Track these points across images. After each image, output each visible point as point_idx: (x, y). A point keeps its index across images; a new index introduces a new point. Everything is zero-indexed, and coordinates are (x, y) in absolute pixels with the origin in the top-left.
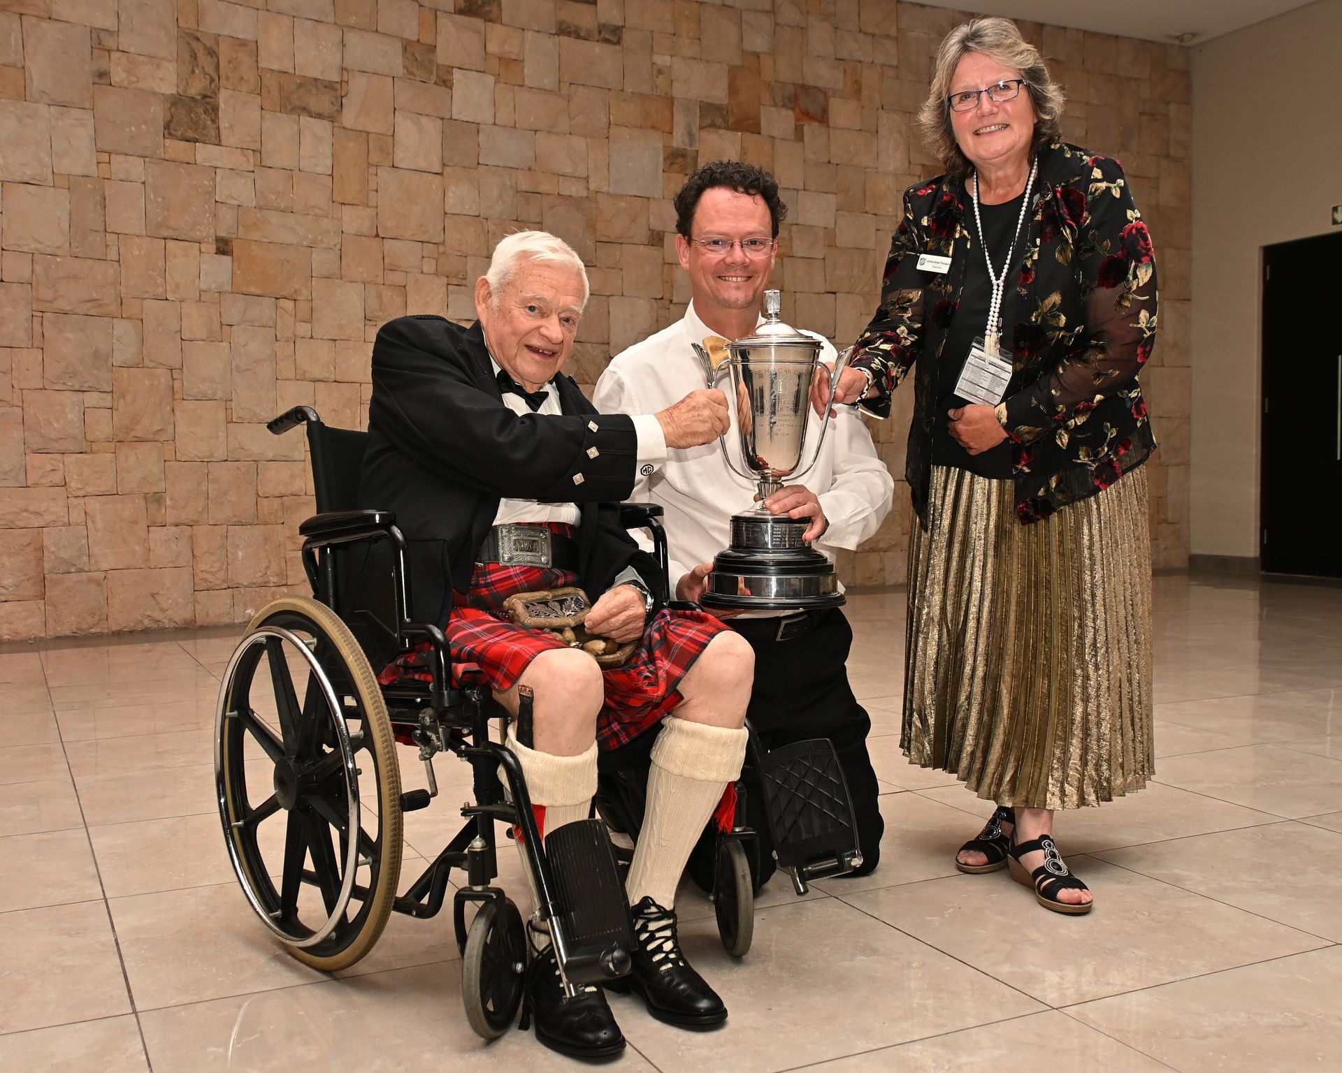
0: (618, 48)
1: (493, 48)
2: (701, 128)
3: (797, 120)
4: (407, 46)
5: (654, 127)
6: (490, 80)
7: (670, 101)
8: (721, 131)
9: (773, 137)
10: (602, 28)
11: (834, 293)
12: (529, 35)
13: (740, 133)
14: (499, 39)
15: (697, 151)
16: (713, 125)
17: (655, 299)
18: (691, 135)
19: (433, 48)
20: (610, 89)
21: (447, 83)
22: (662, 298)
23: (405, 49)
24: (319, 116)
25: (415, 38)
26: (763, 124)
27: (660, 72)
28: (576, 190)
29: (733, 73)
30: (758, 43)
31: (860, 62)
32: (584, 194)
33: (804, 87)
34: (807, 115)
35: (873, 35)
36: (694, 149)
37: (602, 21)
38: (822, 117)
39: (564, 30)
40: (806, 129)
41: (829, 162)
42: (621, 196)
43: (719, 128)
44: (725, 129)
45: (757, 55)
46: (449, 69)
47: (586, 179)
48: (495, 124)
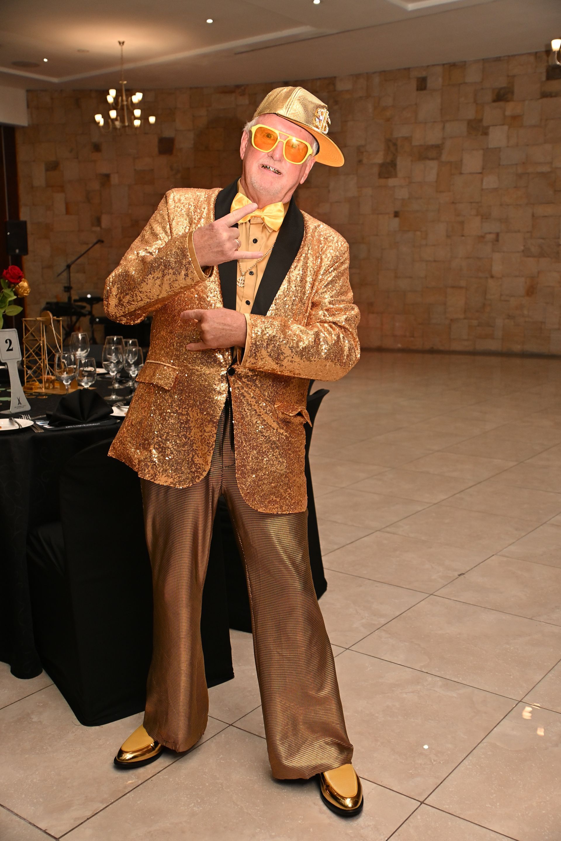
1: (508, 113)
4: (470, 123)
6: (506, 127)
12: (527, 103)
14: (510, 108)
19: (481, 120)
21: (486, 133)
23: (468, 124)
24: (432, 159)
25: (473, 118)
28: (545, 169)
32: (549, 170)
39: (545, 95)
46: (488, 127)
47: (551, 163)
48: (508, 147)
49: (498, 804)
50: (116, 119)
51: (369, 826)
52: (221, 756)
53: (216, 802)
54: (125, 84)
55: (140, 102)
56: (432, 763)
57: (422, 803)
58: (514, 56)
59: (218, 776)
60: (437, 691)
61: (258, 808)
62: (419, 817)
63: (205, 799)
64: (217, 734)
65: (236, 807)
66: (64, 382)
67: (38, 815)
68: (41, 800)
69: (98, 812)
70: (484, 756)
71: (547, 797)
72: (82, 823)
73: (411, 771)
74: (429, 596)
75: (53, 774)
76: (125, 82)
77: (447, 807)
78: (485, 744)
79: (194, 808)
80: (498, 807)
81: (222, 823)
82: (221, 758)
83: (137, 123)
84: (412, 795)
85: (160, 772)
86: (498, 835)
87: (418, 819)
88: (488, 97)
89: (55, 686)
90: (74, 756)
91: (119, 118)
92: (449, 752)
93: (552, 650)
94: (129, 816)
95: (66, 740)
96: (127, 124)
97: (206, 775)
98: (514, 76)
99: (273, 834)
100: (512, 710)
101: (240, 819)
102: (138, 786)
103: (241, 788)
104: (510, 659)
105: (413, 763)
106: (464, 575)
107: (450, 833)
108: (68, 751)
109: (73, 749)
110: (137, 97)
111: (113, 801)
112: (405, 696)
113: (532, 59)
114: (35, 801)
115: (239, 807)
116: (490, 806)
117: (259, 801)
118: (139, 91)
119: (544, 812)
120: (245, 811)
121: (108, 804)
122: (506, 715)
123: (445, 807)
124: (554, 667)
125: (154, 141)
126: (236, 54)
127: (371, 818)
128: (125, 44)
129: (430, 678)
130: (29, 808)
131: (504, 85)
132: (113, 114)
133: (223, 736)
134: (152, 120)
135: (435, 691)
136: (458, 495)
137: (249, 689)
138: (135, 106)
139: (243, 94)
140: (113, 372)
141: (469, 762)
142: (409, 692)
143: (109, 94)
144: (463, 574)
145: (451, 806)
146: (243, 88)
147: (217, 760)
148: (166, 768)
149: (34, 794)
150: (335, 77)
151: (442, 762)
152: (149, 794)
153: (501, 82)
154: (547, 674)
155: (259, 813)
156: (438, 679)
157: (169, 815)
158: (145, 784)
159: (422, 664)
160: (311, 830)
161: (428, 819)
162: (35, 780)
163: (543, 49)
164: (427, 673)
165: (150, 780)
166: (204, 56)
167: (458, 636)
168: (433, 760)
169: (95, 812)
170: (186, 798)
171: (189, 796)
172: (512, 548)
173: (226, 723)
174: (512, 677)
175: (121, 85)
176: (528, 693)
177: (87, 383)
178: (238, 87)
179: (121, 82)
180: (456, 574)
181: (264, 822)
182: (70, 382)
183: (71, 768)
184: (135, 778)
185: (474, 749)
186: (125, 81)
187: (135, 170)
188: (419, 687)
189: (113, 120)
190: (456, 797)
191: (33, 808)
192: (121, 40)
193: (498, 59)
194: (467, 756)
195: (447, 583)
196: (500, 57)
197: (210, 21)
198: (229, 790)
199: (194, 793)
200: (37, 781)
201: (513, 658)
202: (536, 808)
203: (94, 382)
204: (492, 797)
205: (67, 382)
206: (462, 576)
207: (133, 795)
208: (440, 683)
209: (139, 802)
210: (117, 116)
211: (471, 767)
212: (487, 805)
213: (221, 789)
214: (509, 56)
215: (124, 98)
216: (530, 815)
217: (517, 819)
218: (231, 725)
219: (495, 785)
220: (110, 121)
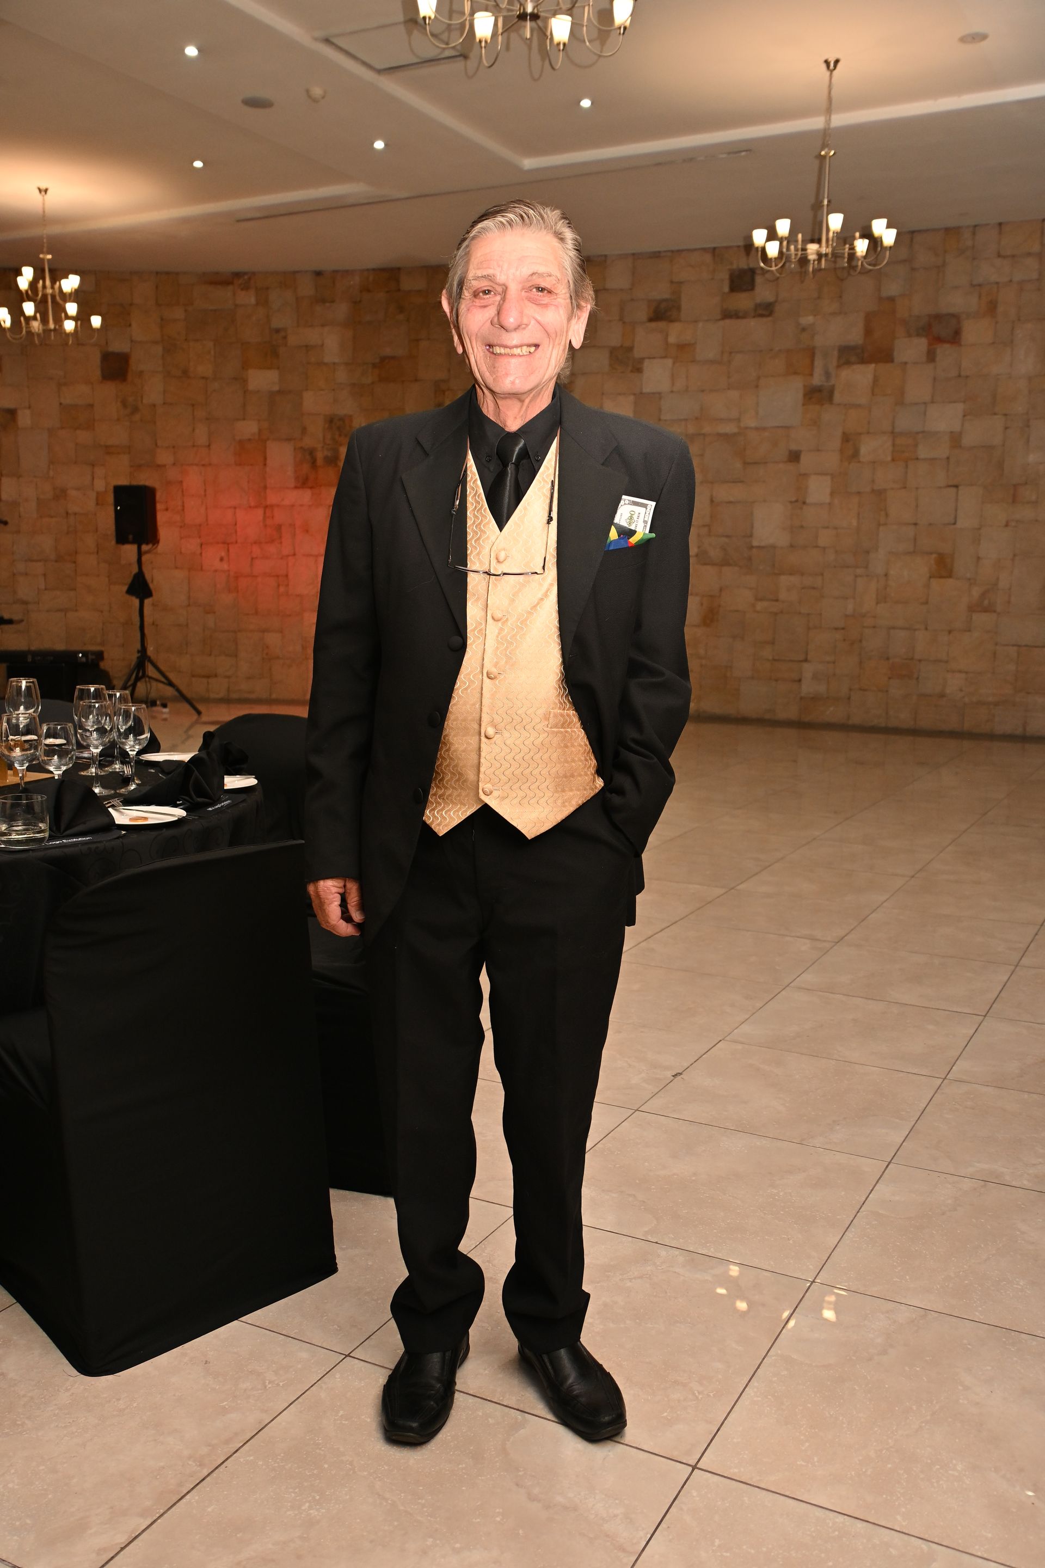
0: (770, 319)
1: (672, 339)
2: (839, 367)
3: (930, 344)
4: (613, 351)
5: (795, 373)
6: (669, 362)
7: (811, 353)
8: (855, 367)
9: (906, 363)
10: (758, 306)
11: (956, 486)
12: (700, 325)
13: (873, 365)
14: (676, 332)
15: (833, 386)
16: (848, 363)
17: (791, 502)
18: (827, 375)
19: (630, 349)
20: (761, 351)
21: (638, 370)
22: (797, 501)
23: (611, 353)
25: (619, 345)
26: (895, 354)
27: (804, 330)
28: (730, 428)
29: (869, 319)
30: (892, 288)
31: (997, 283)
32: (735, 430)
33: (938, 317)
34: (939, 340)
35: (1013, 256)
36: (830, 384)
37: (758, 300)
38: (955, 338)
39: (728, 315)
40: (939, 351)
41: (960, 376)
42: (764, 429)
43: (853, 363)
44: (859, 363)
45: (892, 299)
46: (641, 360)
47: (739, 420)
48: (672, 392)
49: (816, 1459)
50: (34, 318)
51: (616, 1516)
52: (341, 1413)
53: (348, 1497)
54: (49, 260)
55: (77, 291)
56: (697, 1398)
57: (694, 1467)
58: (680, 251)
59: (342, 1449)
60: (679, 1274)
61: (423, 1501)
62: (695, 1494)
63: (327, 1493)
64: (326, 1374)
65: (385, 1504)
66: (16, 765)
67: (28, 1549)
68: (28, 1521)
69: (139, 1535)
70: (776, 1379)
71: (890, 1441)
72: (112, 1558)
73: (665, 1414)
74: (634, 1112)
75: (43, 1469)
76: (49, 257)
77: (736, 1470)
78: (773, 1358)
79: (311, 1511)
80: (816, 1463)
81: (365, 1534)
82: (342, 1415)
83: (69, 326)
84: (675, 1455)
85: (239, 1451)
86: (827, 1512)
87: (694, 1497)
88: (642, 313)
89: (18, 1307)
90: (76, 1434)
91: (38, 315)
92: (720, 1377)
93: (843, 1193)
94: (197, 1537)
95: (56, 1405)
96: (52, 326)
97: (320, 1449)
98: (680, 283)
99: (458, 1545)
100: (803, 1297)
101: (396, 1523)
102: (203, 1480)
103: (386, 1468)
104: (782, 1212)
105: (666, 1399)
106: (682, 1076)
107: (749, 1515)
108: (63, 1426)
109: (73, 1421)
110: (71, 283)
111: (162, 1511)
112: (629, 1284)
113: (708, 258)
114: (18, 1523)
115: (390, 1502)
116: (803, 1463)
117: (421, 1488)
118: (76, 273)
119: (889, 1466)
120: (402, 1508)
121: (155, 1518)
122: (797, 1307)
123: (733, 1472)
124: (852, 1221)
125: (96, 358)
126: (238, 221)
127: (617, 1501)
128: (48, 192)
129: (663, 1252)
130: (9, 1538)
131: (666, 296)
132: (29, 308)
133: (338, 1376)
134: (96, 321)
135: (675, 1272)
136: (644, 944)
137: (368, 1290)
138: (66, 297)
139: (246, 287)
140: (97, 747)
141: (755, 1390)
142: (635, 1278)
143: (21, 275)
144: (681, 1074)
145: (742, 1470)
146: (246, 277)
147: (335, 1420)
148: (247, 1441)
149: (14, 1511)
150: (399, 269)
151: (711, 1394)
152: (226, 1493)
153: (661, 291)
154: (844, 1234)
155: (425, 1509)
156: (677, 1252)
157: (268, 1528)
158: (214, 1474)
159: (646, 1229)
160: (521, 1532)
161: (709, 1496)
162: (10, 1485)
163: (741, 243)
164: (657, 1243)
165: (223, 1466)
166: (186, 220)
167: (694, 1178)
168: (697, 1394)
169: (134, 1536)
170: (293, 1495)
171: (297, 1490)
172: (745, 1028)
173: (339, 1353)
174: (791, 1242)
175: (43, 260)
176: (823, 1267)
177: (58, 768)
178: (237, 275)
179: (41, 256)
180: (669, 1074)
181: (437, 1526)
182: (27, 765)
183: (74, 1457)
184: (194, 1464)
185: (758, 1367)
186: (49, 253)
187: (61, 404)
188: (649, 1268)
189: (28, 319)
190: (747, 1452)
191: (15, 1538)
192: (43, 187)
193: (656, 255)
194: (749, 1381)
195: (657, 1090)
196: (659, 252)
197: (198, 164)
198: (366, 1473)
199: (306, 1484)
200: (16, 1487)
201: (787, 1210)
202: (877, 1461)
203: (71, 765)
204: (803, 1448)
205: (22, 765)
206: (679, 1078)
207: (197, 1498)
208: (681, 1259)
209: (209, 1510)
210: (36, 312)
211: (760, 1399)
212: (798, 1463)
213: (352, 1472)
214: (672, 251)
215: (48, 283)
216: (869, 1473)
217: (850, 1482)
218: (348, 1355)
219: (804, 1427)
220: (22, 319)
